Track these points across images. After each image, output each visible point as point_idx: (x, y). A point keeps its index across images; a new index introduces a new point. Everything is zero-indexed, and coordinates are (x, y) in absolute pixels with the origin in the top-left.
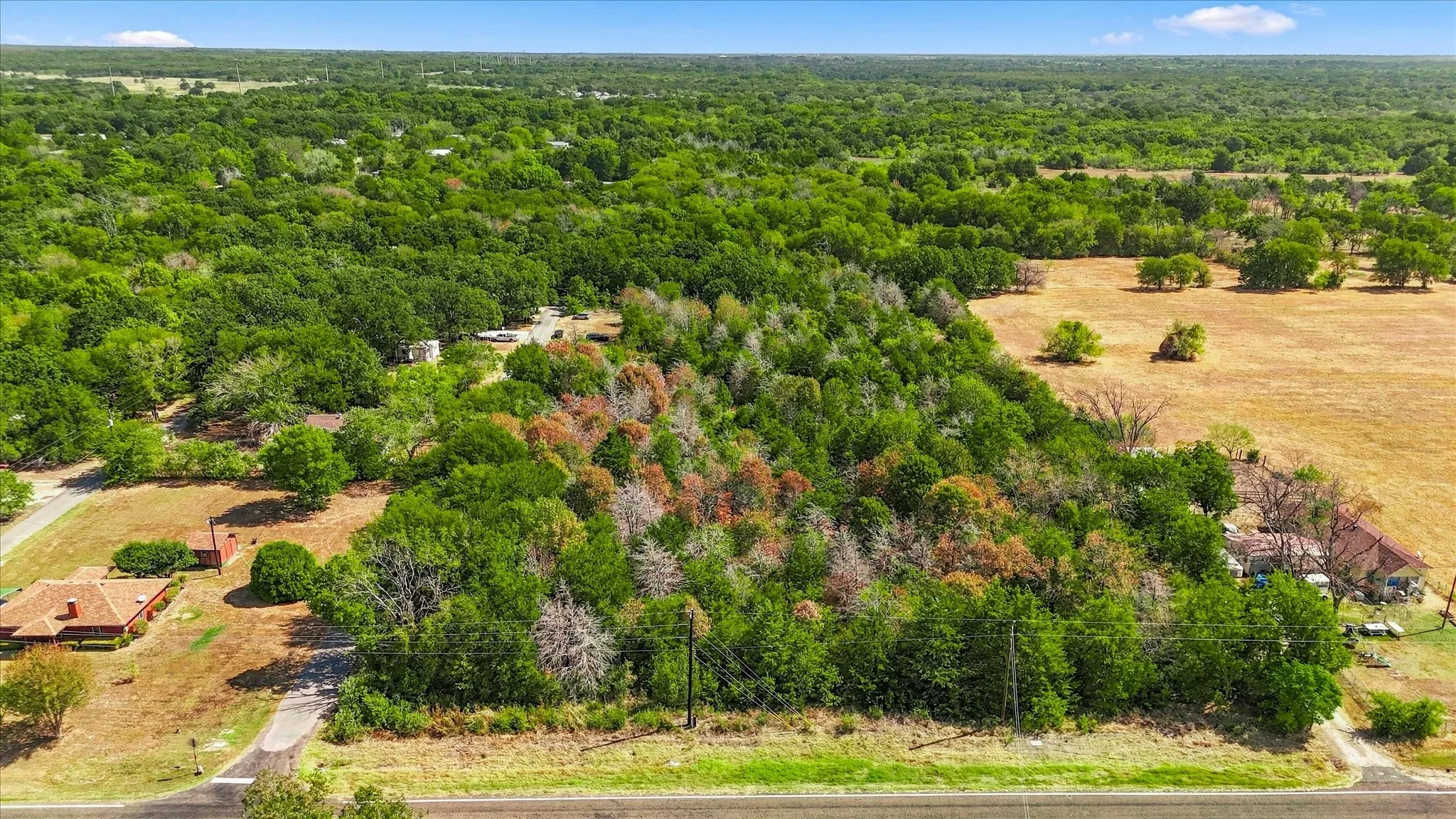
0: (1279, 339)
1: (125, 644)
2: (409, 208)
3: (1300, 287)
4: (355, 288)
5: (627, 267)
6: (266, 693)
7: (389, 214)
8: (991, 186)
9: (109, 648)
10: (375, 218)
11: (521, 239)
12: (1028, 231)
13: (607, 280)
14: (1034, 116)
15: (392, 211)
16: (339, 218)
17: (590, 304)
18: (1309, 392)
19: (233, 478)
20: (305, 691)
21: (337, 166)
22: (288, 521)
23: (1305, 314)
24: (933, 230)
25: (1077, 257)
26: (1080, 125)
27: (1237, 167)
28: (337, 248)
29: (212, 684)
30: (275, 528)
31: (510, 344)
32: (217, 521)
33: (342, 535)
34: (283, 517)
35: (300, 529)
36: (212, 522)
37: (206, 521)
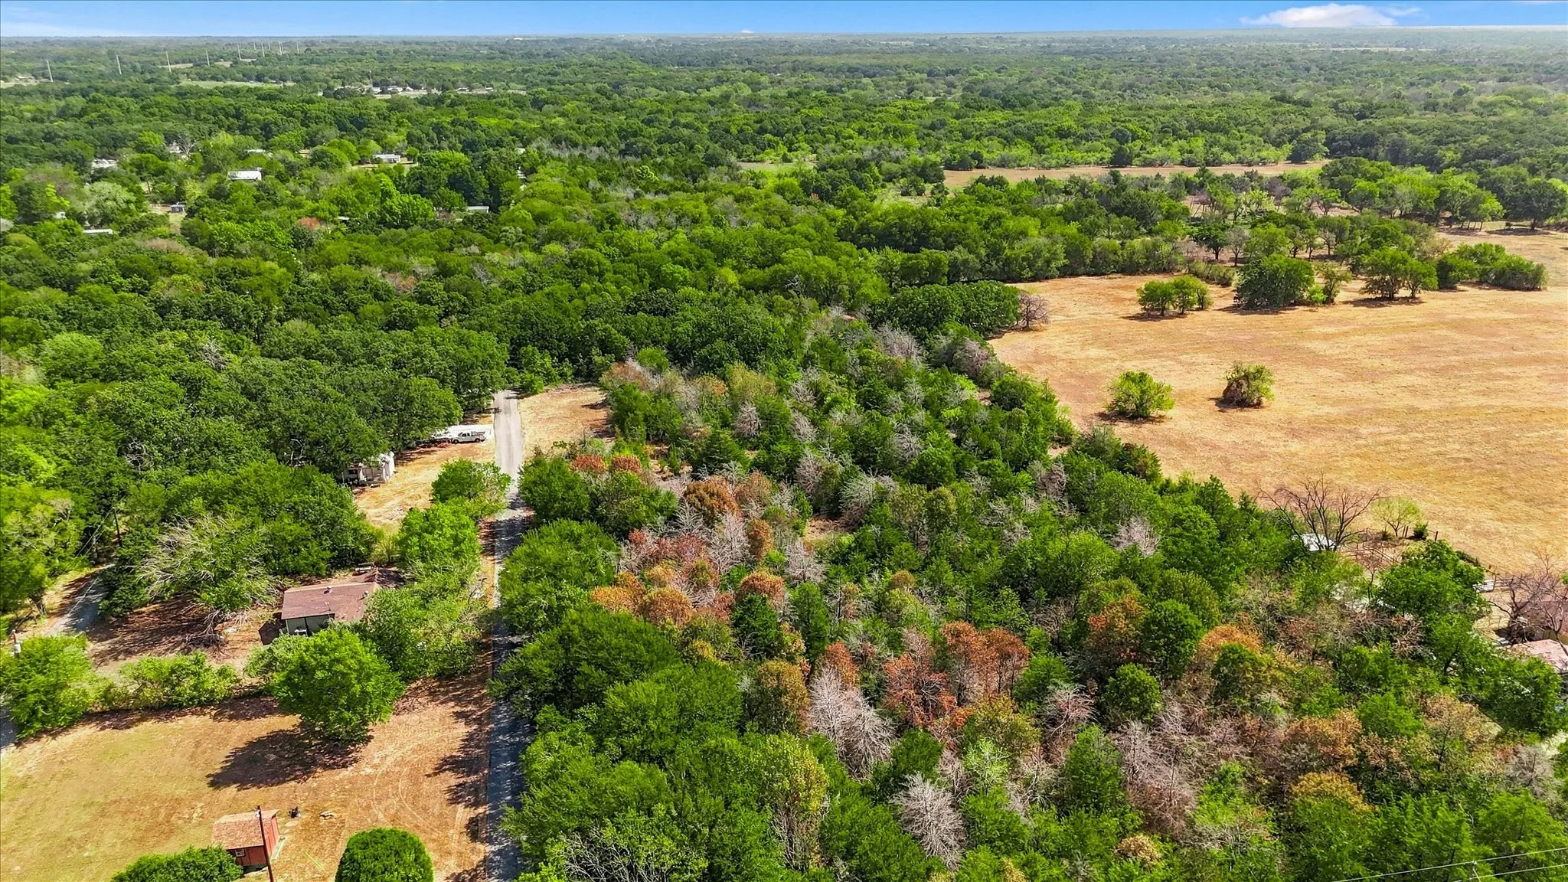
0: (1324, 372)
2: (274, 265)
3: (1295, 304)
4: (272, 391)
5: (590, 330)
7: (250, 274)
8: (905, 194)
10: (234, 281)
11: (437, 298)
12: (995, 252)
13: (565, 348)
14: (905, 108)
15: (254, 271)
16: (185, 282)
17: (549, 379)
18: (1404, 438)
19: (210, 702)
21: (128, 202)
22: (326, 767)
23: (1326, 337)
24: (897, 257)
25: (1047, 278)
26: (957, 117)
27: (1136, 161)
28: (203, 328)
30: (312, 782)
31: (477, 445)
32: (218, 781)
33: (416, 783)
34: (314, 763)
35: (350, 781)
36: (212, 784)
37: (204, 785)
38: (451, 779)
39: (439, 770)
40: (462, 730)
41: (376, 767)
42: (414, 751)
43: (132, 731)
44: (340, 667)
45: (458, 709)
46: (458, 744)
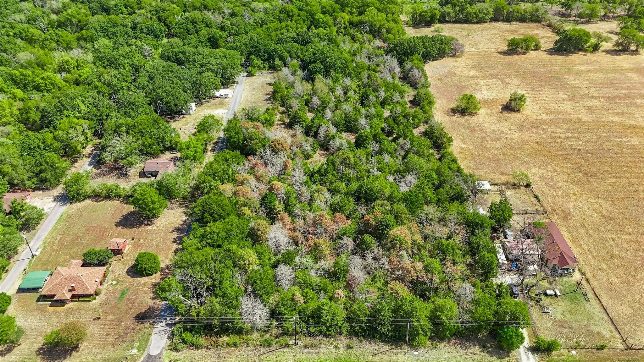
0: (560, 94)
1: (94, 299)
3: (579, 51)
6: (147, 324)
9: (89, 301)
17: (259, 69)
18: (563, 136)
19: (120, 197)
20: (161, 324)
23: (578, 73)
24: (419, 10)
25: (484, 22)
29: (128, 321)
30: (140, 229)
31: (225, 100)
32: (118, 225)
33: (166, 235)
34: (142, 223)
35: (150, 231)
36: (116, 225)
37: (114, 225)
38: (176, 235)
39: (173, 231)
40: (184, 218)
41: (158, 227)
42: (169, 223)
43: (100, 203)
44: (146, 200)
45: (185, 211)
46: (181, 223)
